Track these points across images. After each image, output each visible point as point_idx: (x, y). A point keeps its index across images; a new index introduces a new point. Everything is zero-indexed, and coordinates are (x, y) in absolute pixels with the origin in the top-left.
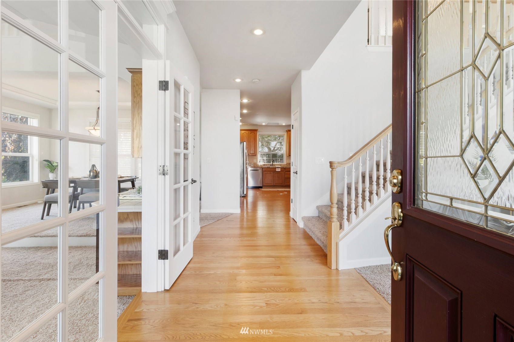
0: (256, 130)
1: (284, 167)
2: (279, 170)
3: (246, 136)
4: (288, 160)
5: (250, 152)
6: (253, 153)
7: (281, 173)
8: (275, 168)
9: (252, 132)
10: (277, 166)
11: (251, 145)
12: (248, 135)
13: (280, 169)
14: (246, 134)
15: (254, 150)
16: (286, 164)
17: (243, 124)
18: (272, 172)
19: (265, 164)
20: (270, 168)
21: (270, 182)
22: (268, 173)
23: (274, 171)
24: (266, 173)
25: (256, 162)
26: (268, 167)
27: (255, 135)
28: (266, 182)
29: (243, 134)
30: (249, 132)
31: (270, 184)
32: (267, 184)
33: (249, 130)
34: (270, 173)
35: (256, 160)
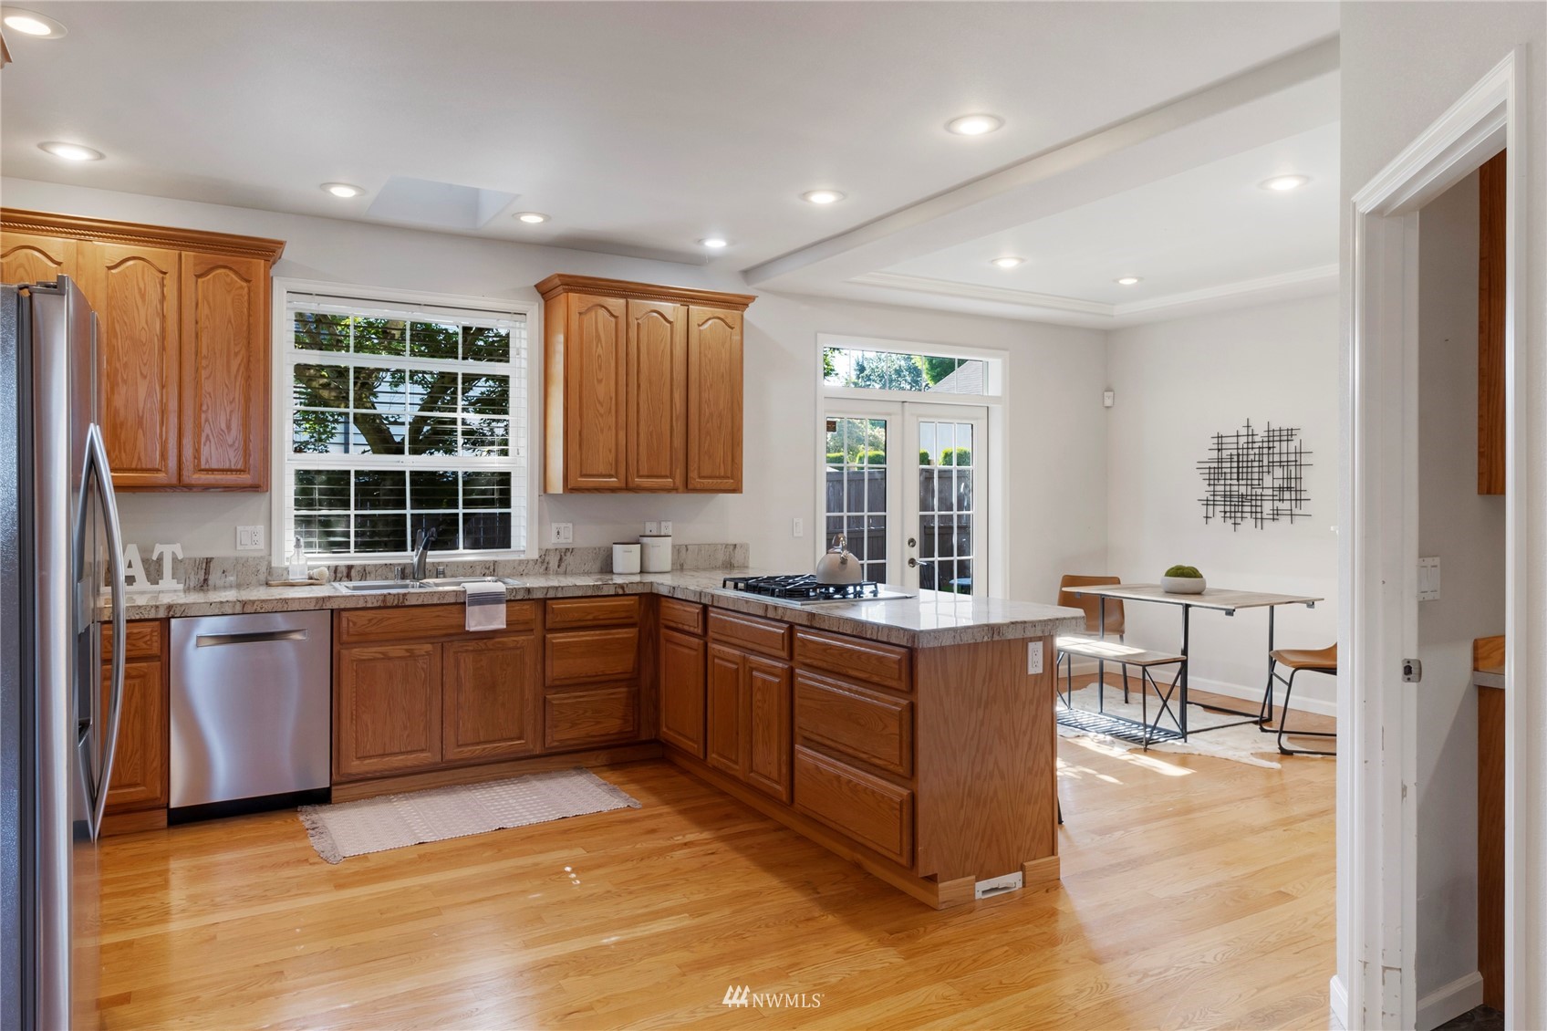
0: (267, 250)
1: (539, 595)
2: (495, 619)
3: (153, 294)
4: (554, 526)
5: (197, 452)
6: (233, 458)
7: (509, 640)
8: (460, 604)
9: (222, 258)
10: (473, 586)
11: (207, 386)
12: (171, 283)
13: (503, 607)
14: (150, 282)
15: (235, 434)
16: (536, 556)
17: (114, 161)
18: (428, 647)
19: (350, 568)
20: (407, 603)
21: (408, 736)
22: (387, 658)
23: (444, 632)
24: (371, 660)
25: (262, 545)
26: (384, 601)
27: (246, 289)
28: (368, 747)
29: (110, 268)
30: (180, 256)
31: (408, 752)
32: (383, 755)
33: (185, 239)
34: (412, 655)
35: (261, 529)
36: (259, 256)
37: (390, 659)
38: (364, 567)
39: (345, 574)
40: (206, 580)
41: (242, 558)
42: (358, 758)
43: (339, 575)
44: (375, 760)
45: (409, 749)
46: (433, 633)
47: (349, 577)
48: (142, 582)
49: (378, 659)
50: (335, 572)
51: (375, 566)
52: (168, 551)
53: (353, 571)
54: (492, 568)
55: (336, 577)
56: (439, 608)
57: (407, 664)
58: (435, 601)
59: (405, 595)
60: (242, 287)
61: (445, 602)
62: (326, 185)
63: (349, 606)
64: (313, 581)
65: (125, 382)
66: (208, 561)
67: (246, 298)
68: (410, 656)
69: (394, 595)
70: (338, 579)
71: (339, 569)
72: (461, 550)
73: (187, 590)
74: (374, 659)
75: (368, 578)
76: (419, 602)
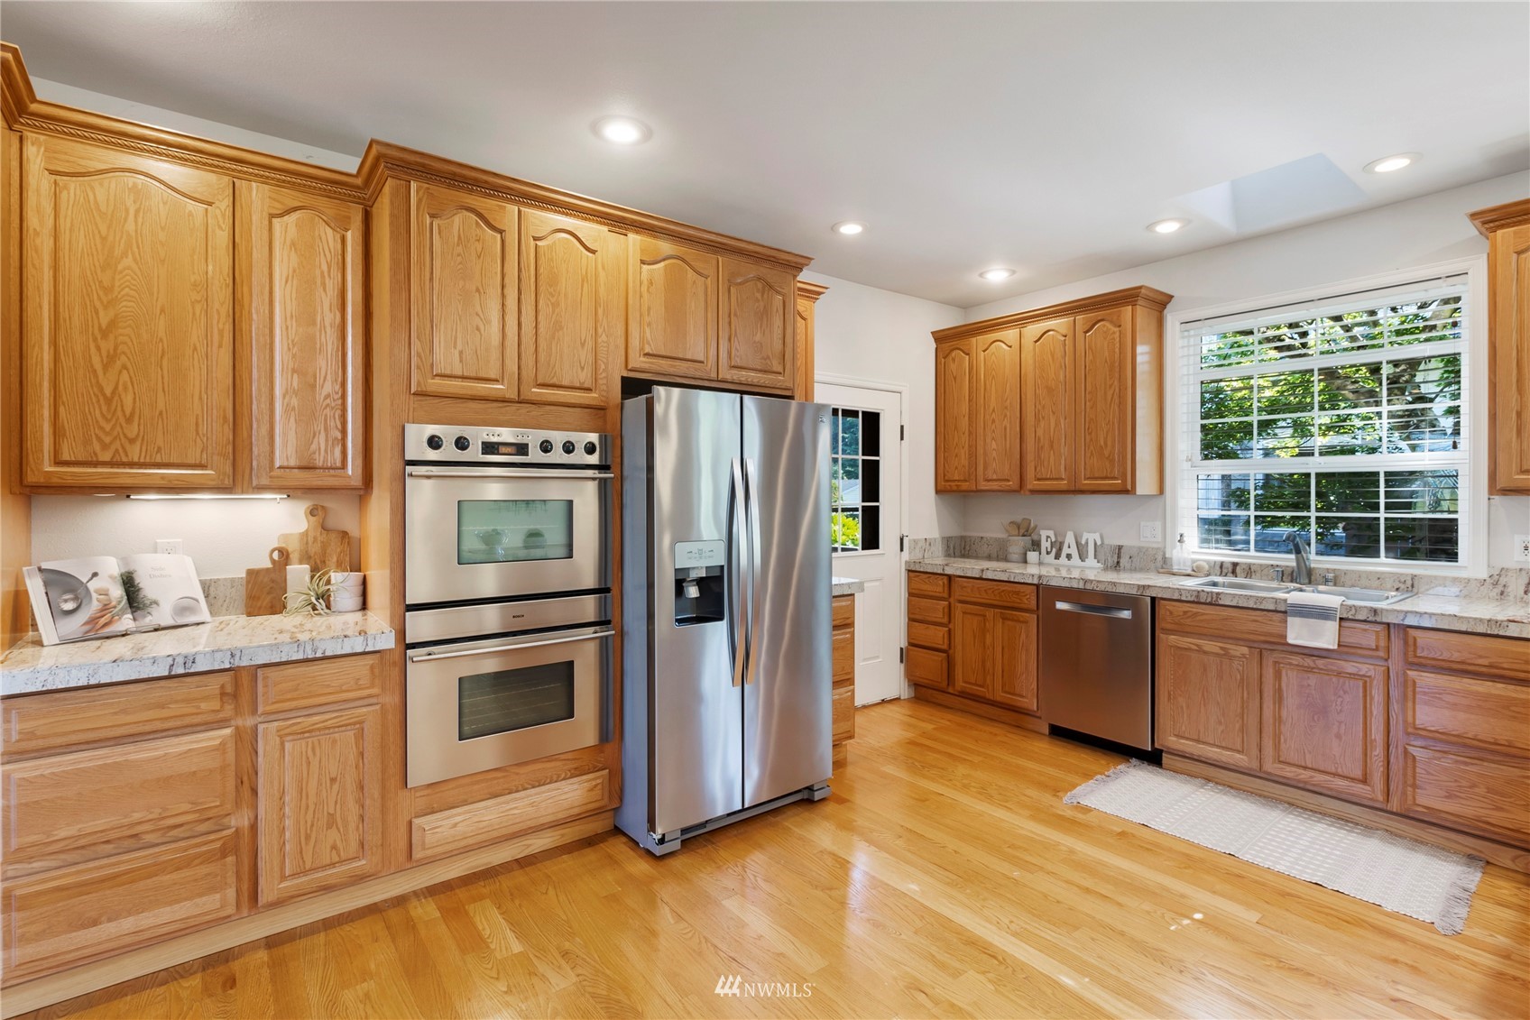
0: (1133, 297)
1: (1392, 619)
2: (1317, 637)
3: (1059, 353)
5: (1086, 465)
6: (1109, 469)
7: (1345, 667)
8: (1280, 613)
9: (1099, 314)
11: (1093, 414)
12: (1069, 342)
13: (1335, 624)
14: (1058, 344)
18: (1245, 650)
19: (1235, 565)
20: (1221, 602)
21: (1222, 732)
22: (1201, 651)
23: (1263, 638)
24: (1186, 649)
25: (1159, 539)
26: (1197, 597)
27: (1118, 334)
28: (1184, 728)
29: (1036, 342)
30: (1075, 320)
31: (1223, 748)
32: (1198, 741)
33: (1076, 307)
34: (1226, 654)
35: (1158, 524)
36: (1127, 304)
37: (1205, 653)
38: (1249, 566)
39: (1230, 570)
40: (1118, 562)
41: (1143, 547)
42: (1176, 736)
43: (1225, 571)
44: (1191, 743)
45: (1224, 745)
46: (1252, 637)
47: (1234, 573)
48: (1076, 559)
49: (1193, 650)
50: (1221, 567)
51: (1261, 565)
52: (1091, 538)
53: (1238, 568)
54: (1409, 583)
55: (1221, 572)
56: (1258, 613)
57: (1221, 662)
58: (1251, 605)
59: (1218, 594)
60: (1114, 333)
61: (1262, 607)
62: (1150, 227)
63: (1165, 596)
64: (1195, 572)
65: (1043, 418)
66: (1120, 548)
67: (1118, 340)
68: (1224, 655)
69: (1208, 593)
70: (1224, 574)
71: (1225, 566)
72: (1383, 558)
73: (1106, 569)
74: (1190, 649)
75: (1253, 576)
76: (1234, 603)
